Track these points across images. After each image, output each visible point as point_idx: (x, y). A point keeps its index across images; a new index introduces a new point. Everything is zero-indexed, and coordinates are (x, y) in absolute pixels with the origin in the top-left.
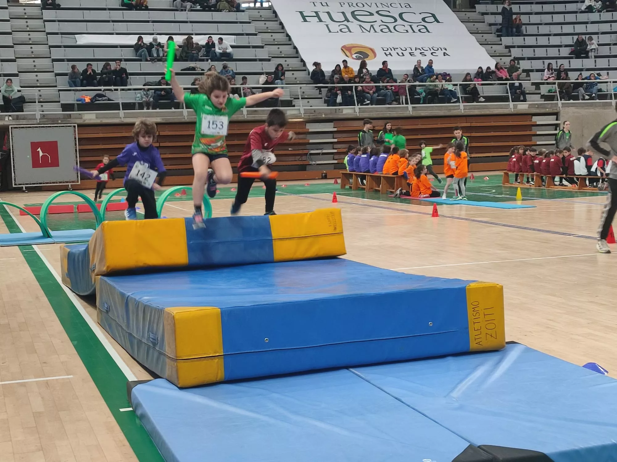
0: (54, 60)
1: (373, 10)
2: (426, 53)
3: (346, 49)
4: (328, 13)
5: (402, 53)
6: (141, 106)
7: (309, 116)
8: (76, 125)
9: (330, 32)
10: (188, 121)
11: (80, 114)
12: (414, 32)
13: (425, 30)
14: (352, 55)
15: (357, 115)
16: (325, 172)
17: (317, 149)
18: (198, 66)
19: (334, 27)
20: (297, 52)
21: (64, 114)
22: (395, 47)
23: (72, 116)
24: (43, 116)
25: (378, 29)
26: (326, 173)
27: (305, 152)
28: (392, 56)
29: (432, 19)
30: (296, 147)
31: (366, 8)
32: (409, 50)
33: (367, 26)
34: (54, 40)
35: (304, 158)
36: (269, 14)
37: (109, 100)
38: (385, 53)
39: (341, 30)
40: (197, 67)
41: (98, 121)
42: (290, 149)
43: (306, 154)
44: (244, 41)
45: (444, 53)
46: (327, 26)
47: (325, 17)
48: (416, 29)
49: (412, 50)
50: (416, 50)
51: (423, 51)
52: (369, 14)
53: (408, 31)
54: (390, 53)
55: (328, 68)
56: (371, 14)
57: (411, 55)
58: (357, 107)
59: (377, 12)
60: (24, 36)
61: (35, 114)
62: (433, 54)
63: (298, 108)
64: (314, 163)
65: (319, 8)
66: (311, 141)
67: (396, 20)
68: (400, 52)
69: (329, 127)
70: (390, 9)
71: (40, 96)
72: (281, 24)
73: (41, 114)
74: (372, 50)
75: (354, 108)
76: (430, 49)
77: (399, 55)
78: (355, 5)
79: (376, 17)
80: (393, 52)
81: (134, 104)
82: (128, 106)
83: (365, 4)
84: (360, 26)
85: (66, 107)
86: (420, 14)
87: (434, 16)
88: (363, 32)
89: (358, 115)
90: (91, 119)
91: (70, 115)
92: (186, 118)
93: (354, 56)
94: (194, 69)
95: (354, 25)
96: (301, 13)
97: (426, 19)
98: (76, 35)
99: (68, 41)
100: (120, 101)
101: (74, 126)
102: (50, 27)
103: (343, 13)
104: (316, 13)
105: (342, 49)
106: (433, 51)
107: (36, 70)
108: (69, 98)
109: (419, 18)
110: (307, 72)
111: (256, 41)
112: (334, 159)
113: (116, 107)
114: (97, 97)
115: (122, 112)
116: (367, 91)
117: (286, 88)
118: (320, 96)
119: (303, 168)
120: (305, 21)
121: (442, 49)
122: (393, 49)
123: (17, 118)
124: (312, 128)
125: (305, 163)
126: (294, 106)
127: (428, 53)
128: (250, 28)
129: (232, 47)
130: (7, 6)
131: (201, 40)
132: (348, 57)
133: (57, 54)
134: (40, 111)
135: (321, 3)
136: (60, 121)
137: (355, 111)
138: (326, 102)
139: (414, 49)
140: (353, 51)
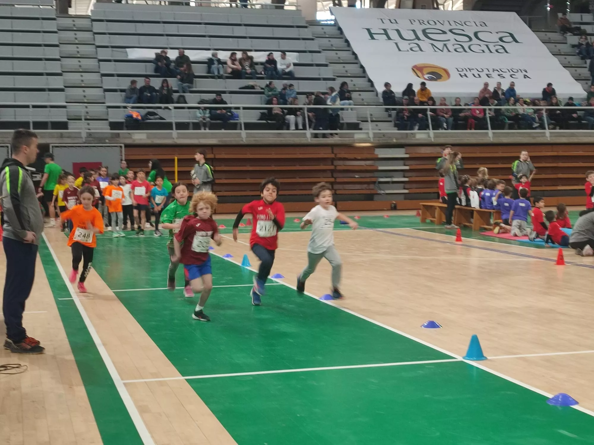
0: (104, 75)
1: (446, 28)
2: (504, 75)
3: (418, 69)
4: (398, 31)
5: (479, 75)
6: (197, 126)
7: (379, 140)
8: (123, 145)
9: (400, 50)
10: (246, 143)
11: (129, 133)
12: (491, 52)
13: (503, 51)
14: (423, 74)
15: (431, 140)
16: (394, 202)
17: (387, 177)
18: (258, 84)
19: (404, 45)
20: (364, 71)
21: (112, 133)
22: (470, 67)
23: (120, 135)
24: (90, 135)
25: (451, 48)
26: (396, 204)
27: (373, 180)
28: (467, 77)
29: (510, 39)
30: (363, 175)
31: (439, 26)
32: (486, 72)
33: (440, 45)
34: (103, 54)
35: (372, 186)
36: (334, 31)
37: (161, 118)
38: (460, 74)
39: (411, 49)
40: (256, 86)
41: (149, 142)
42: (357, 176)
43: (374, 183)
44: (307, 58)
45: (525, 75)
46: (396, 44)
47: (393, 35)
48: (493, 49)
49: (489, 71)
50: (493, 71)
51: (501, 73)
52: (441, 32)
53: (485, 51)
54: (465, 74)
55: (398, 89)
56: (444, 33)
57: (488, 77)
58: (431, 132)
59: (451, 31)
60: (72, 49)
61: (80, 133)
62: (513, 76)
63: (366, 131)
64: (382, 192)
65: (387, 25)
66: (380, 168)
67: (471, 39)
68: (476, 72)
69: (400, 153)
70: (464, 27)
71: (87, 113)
72: (347, 41)
73: (87, 133)
74: (446, 71)
75: (428, 133)
76: (509, 70)
77: (475, 76)
78: (426, 23)
79: (450, 36)
80: (469, 74)
81: (188, 124)
82: (181, 126)
83: (437, 22)
84: (432, 44)
85: (114, 126)
86: (497, 33)
87: (512, 35)
88: (436, 51)
89: (433, 140)
90: (141, 139)
91: (118, 134)
92: (244, 140)
93: (426, 76)
94: (253, 87)
95: (425, 44)
96: (368, 30)
97: (504, 39)
98: (127, 49)
99: (118, 55)
100: (174, 120)
101: (121, 147)
102: (100, 40)
103: (414, 31)
104: (385, 30)
105: (413, 69)
106: (512, 73)
107: (83, 85)
108: (119, 116)
109: (495, 38)
110: (375, 93)
111: (320, 59)
112: (405, 189)
113: (168, 126)
114: (148, 116)
115: (175, 132)
116: (442, 114)
117: (355, 109)
118: (390, 119)
119: (370, 197)
120: (373, 38)
121: (523, 71)
122: (468, 70)
123: (62, 136)
124: (382, 153)
125: (373, 192)
126: (361, 129)
127: (507, 75)
128: (313, 45)
129: (295, 65)
130: (54, 17)
131: (260, 57)
132: (419, 77)
133: (106, 68)
134: (86, 129)
135: (390, 20)
136: (107, 141)
137: (429, 136)
138: (396, 125)
139: (491, 70)
140: (425, 71)
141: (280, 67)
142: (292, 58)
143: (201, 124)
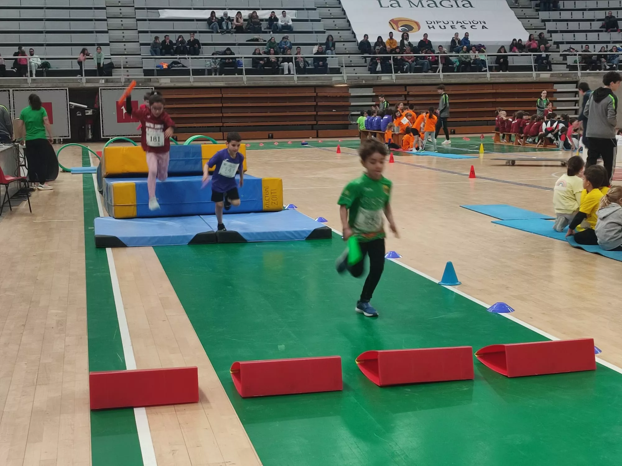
0: (140, 32)
2: (466, 26)
3: (394, 23)
5: (444, 26)
6: (210, 72)
7: (351, 82)
8: (153, 88)
9: (381, 6)
10: (247, 85)
11: (157, 79)
12: (458, 7)
13: (468, 6)
14: (398, 27)
15: (393, 81)
18: (261, 38)
20: (349, 25)
21: (145, 79)
22: (438, 20)
23: (151, 80)
24: (127, 80)
25: (426, 4)
27: (348, 113)
28: (434, 28)
30: (339, 109)
32: (451, 24)
33: (416, 1)
34: (140, 14)
35: (346, 118)
37: (183, 66)
38: (429, 26)
39: (391, 5)
41: (172, 85)
42: (334, 110)
43: (348, 116)
44: (304, 15)
45: (483, 26)
46: (379, 1)
48: (460, 4)
49: (453, 23)
50: (457, 23)
51: (463, 24)
53: (453, 6)
54: (433, 26)
57: (452, 28)
58: (394, 75)
60: (116, 11)
61: (120, 78)
62: (473, 27)
63: (344, 75)
66: (353, 104)
68: (442, 25)
69: (369, 92)
71: (126, 62)
73: (125, 78)
74: (417, 23)
75: (392, 76)
76: (470, 22)
77: (441, 28)
80: (436, 26)
81: (204, 70)
82: (197, 72)
84: (409, 1)
85: (147, 73)
88: (411, 7)
89: (395, 81)
90: (166, 83)
91: (150, 79)
92: (245, 83)
93: (400, 29)
94: (257, 40)
98: (159, 10)
99: (152, 15)
100: (191, 68)
102: (138, 3)
105: (389, 22)
106: (472, 24)
107: (124, 40)
108: (150, 64)
111: (314, 15)
113: (187, 72)
114: (173, 64)
115: (191, 77)
116: (407, 60)
117: (336, 57)
118: (365, 64)
119: (346, 127)
121: (482, 22)
122: (436, 23)
124: (354, 92)
125: (347, 122)
126: (340, 73)
127: (468, 26)
131: (264, 15)
132: (394, 29)
133: (142, 26)
134: (125, 75)
136: (140, 84)
137: (391, 78)
139: (455, 23)
140: (400, 24)
141: (280, 23)
142: (291, 15)
143: (213, 70)
